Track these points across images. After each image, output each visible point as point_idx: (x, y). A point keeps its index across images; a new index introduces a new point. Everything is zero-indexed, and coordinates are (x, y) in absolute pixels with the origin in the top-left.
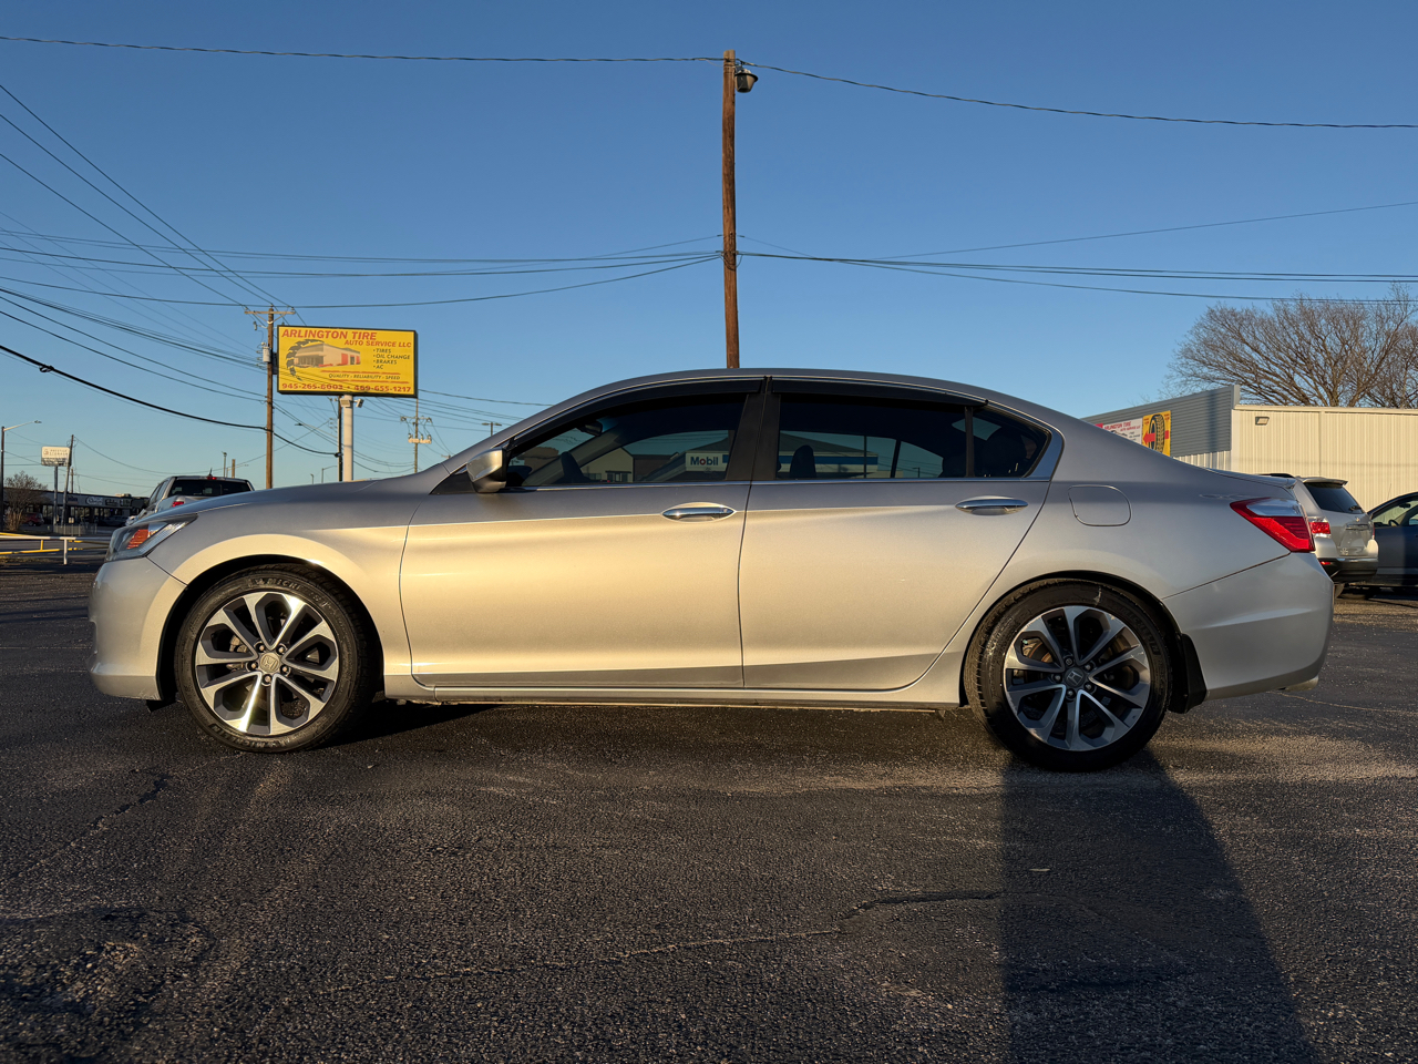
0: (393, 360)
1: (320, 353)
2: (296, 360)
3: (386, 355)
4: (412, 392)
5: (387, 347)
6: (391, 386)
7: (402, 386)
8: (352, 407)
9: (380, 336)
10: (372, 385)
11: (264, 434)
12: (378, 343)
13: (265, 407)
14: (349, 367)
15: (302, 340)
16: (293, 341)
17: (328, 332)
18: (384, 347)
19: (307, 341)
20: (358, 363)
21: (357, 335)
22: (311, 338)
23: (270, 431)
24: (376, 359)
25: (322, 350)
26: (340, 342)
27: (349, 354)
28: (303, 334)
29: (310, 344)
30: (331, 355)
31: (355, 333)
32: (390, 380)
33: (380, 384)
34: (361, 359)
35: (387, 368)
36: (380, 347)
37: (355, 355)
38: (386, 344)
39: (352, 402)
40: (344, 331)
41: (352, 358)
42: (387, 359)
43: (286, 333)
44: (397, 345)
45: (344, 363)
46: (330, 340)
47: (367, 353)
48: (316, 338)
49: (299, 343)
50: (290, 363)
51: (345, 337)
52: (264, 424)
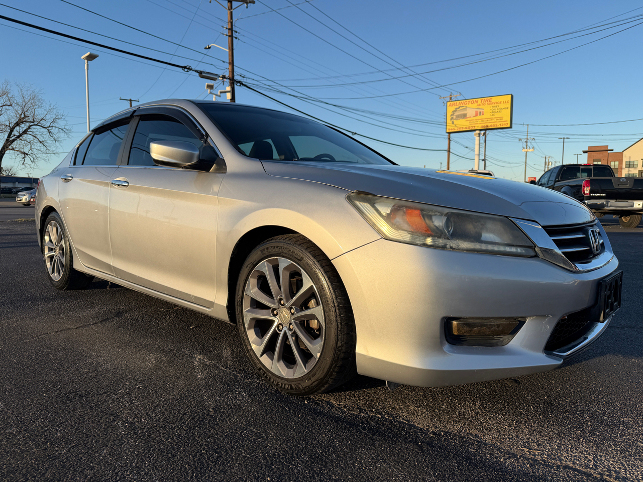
0: (500, 111)
1: (465, 112)
2: (454, 117)
3: (496, 108)
4: (509, 126)
5: (497, 105)
6: (498, 124)
7: (504, 123)
8: (479, 136)
9: (494, 99)
10: (489, 124)
11: (446, 153)
12: (492, 103)
13: (447, 141)
14: (479, 117)
15: (457, 107)
16: (453, 108)
17: (469, 102)
18: (496, 105)
19: (459, 107)
20: (483, 114)
21: (483, 101)
22: (462, 105)
23: (449, 151)
24: (491, 111)
25: (466, 110)
26: (475, 105)
27: (479, 110)
28: (458, 104)
29: (461, 108)
30: (470, 112)
31: (482, 100)
32: (498, 121)
33: (493, 124)
34: (484, 113)
35: (497, 115)
36: (494, 105)
37: (482, 110)
38: (497, 103)
39: (479, 134)
40: (477, 100)
41: (480, 112)
42: (497, 111)
43: (450, 105)
44: (502, 103)
45: (476, 115)
46: (470, 105)
47: (487, 109)
48: (464, 105)
49: (456, 109)
50: (452, 119)
51: (477, 103)
52: (446, 148)
